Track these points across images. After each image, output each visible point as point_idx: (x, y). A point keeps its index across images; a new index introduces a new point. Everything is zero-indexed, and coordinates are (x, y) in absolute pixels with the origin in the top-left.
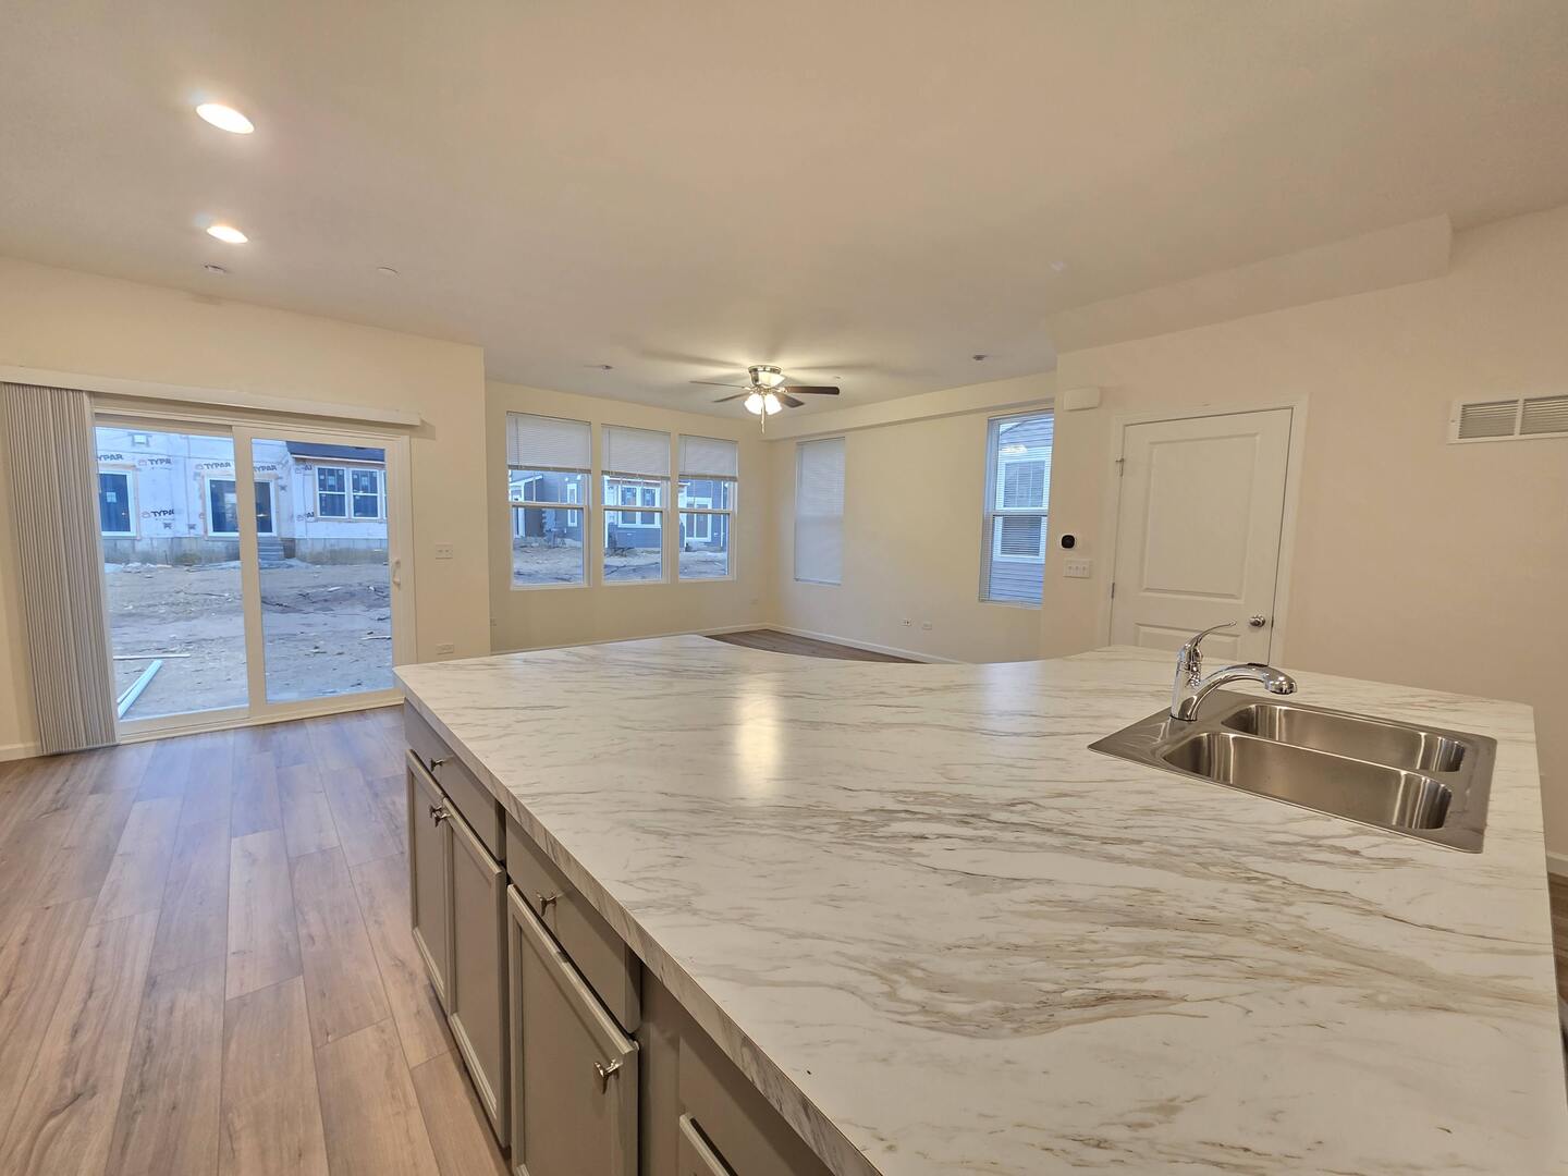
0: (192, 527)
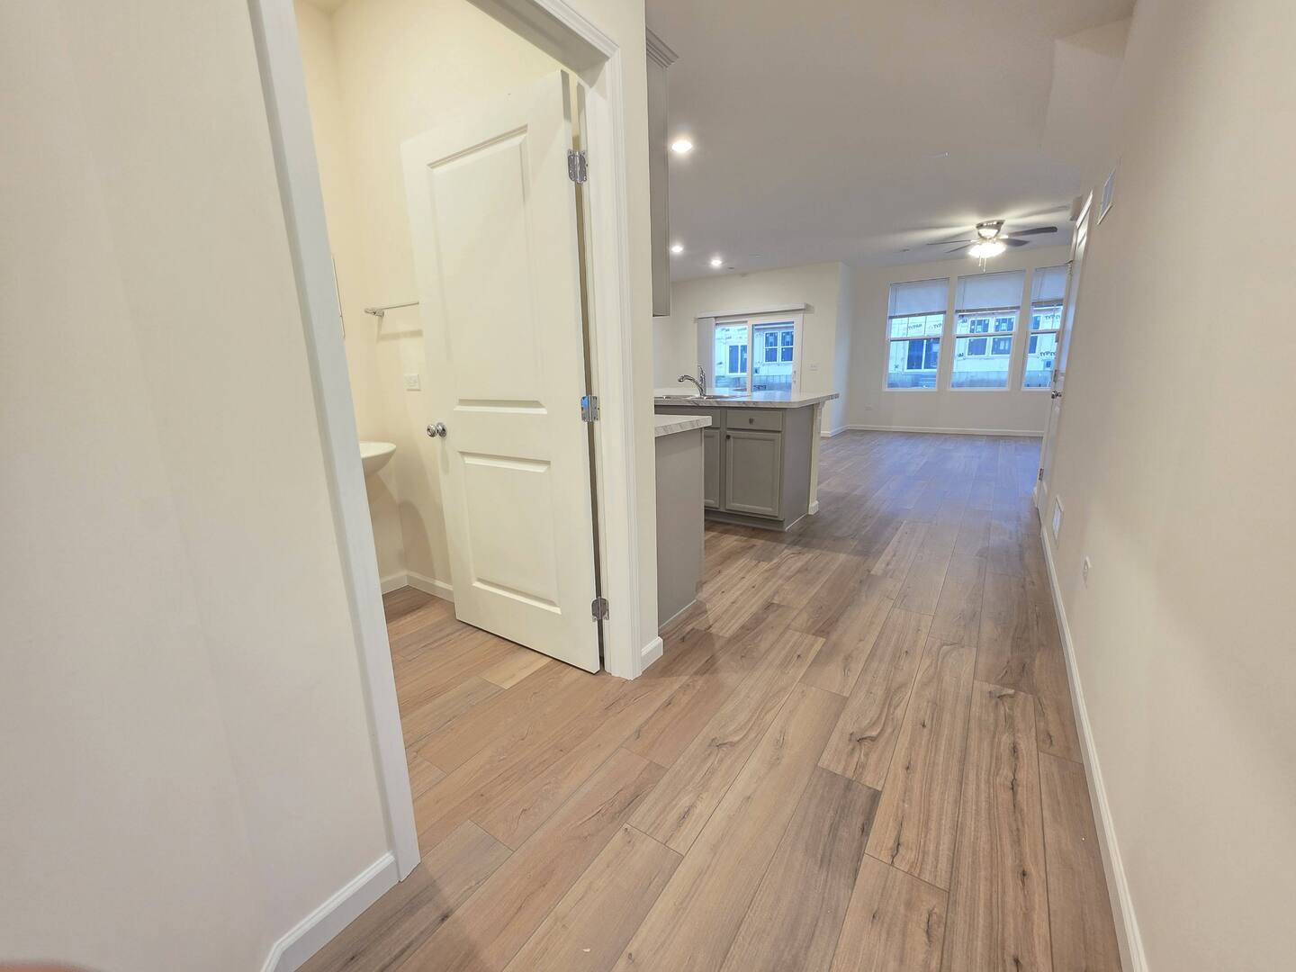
0: (896, 367)
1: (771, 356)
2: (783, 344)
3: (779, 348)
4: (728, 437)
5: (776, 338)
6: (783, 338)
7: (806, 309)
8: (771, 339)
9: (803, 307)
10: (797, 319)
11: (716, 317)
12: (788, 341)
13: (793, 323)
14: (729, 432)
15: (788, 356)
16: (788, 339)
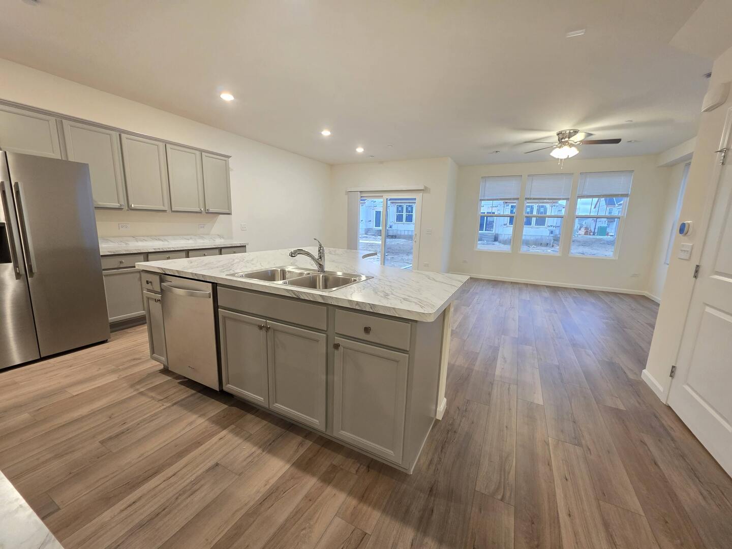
1: (399, 218)
2: (407, 212)
3: (404, 214)
4: (337, 346)
5: (402, 208)
6: (407, 209)
7: (425, 190)
8: (400, 209)
9: (423, 188)
10: (418, 197)
11: (361, 192)
12: (410, 210)
13: (415, 199)
14: (338, 340)
15: (409, 219)
16: (409, 209)
